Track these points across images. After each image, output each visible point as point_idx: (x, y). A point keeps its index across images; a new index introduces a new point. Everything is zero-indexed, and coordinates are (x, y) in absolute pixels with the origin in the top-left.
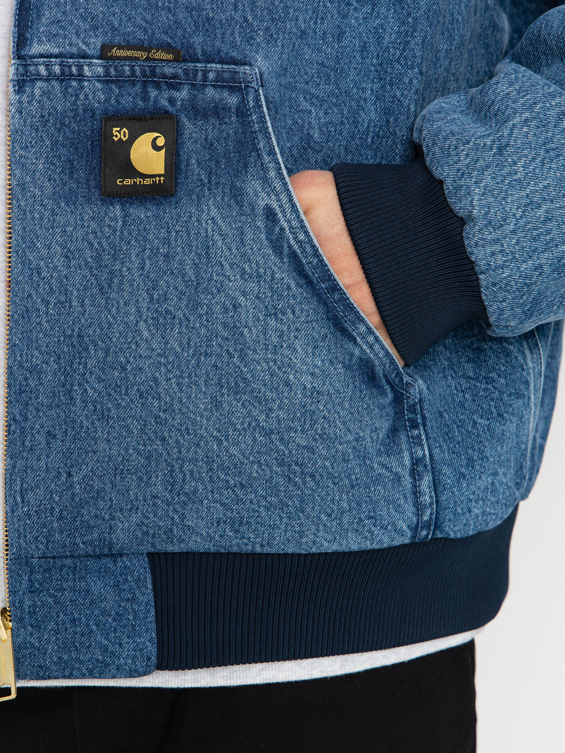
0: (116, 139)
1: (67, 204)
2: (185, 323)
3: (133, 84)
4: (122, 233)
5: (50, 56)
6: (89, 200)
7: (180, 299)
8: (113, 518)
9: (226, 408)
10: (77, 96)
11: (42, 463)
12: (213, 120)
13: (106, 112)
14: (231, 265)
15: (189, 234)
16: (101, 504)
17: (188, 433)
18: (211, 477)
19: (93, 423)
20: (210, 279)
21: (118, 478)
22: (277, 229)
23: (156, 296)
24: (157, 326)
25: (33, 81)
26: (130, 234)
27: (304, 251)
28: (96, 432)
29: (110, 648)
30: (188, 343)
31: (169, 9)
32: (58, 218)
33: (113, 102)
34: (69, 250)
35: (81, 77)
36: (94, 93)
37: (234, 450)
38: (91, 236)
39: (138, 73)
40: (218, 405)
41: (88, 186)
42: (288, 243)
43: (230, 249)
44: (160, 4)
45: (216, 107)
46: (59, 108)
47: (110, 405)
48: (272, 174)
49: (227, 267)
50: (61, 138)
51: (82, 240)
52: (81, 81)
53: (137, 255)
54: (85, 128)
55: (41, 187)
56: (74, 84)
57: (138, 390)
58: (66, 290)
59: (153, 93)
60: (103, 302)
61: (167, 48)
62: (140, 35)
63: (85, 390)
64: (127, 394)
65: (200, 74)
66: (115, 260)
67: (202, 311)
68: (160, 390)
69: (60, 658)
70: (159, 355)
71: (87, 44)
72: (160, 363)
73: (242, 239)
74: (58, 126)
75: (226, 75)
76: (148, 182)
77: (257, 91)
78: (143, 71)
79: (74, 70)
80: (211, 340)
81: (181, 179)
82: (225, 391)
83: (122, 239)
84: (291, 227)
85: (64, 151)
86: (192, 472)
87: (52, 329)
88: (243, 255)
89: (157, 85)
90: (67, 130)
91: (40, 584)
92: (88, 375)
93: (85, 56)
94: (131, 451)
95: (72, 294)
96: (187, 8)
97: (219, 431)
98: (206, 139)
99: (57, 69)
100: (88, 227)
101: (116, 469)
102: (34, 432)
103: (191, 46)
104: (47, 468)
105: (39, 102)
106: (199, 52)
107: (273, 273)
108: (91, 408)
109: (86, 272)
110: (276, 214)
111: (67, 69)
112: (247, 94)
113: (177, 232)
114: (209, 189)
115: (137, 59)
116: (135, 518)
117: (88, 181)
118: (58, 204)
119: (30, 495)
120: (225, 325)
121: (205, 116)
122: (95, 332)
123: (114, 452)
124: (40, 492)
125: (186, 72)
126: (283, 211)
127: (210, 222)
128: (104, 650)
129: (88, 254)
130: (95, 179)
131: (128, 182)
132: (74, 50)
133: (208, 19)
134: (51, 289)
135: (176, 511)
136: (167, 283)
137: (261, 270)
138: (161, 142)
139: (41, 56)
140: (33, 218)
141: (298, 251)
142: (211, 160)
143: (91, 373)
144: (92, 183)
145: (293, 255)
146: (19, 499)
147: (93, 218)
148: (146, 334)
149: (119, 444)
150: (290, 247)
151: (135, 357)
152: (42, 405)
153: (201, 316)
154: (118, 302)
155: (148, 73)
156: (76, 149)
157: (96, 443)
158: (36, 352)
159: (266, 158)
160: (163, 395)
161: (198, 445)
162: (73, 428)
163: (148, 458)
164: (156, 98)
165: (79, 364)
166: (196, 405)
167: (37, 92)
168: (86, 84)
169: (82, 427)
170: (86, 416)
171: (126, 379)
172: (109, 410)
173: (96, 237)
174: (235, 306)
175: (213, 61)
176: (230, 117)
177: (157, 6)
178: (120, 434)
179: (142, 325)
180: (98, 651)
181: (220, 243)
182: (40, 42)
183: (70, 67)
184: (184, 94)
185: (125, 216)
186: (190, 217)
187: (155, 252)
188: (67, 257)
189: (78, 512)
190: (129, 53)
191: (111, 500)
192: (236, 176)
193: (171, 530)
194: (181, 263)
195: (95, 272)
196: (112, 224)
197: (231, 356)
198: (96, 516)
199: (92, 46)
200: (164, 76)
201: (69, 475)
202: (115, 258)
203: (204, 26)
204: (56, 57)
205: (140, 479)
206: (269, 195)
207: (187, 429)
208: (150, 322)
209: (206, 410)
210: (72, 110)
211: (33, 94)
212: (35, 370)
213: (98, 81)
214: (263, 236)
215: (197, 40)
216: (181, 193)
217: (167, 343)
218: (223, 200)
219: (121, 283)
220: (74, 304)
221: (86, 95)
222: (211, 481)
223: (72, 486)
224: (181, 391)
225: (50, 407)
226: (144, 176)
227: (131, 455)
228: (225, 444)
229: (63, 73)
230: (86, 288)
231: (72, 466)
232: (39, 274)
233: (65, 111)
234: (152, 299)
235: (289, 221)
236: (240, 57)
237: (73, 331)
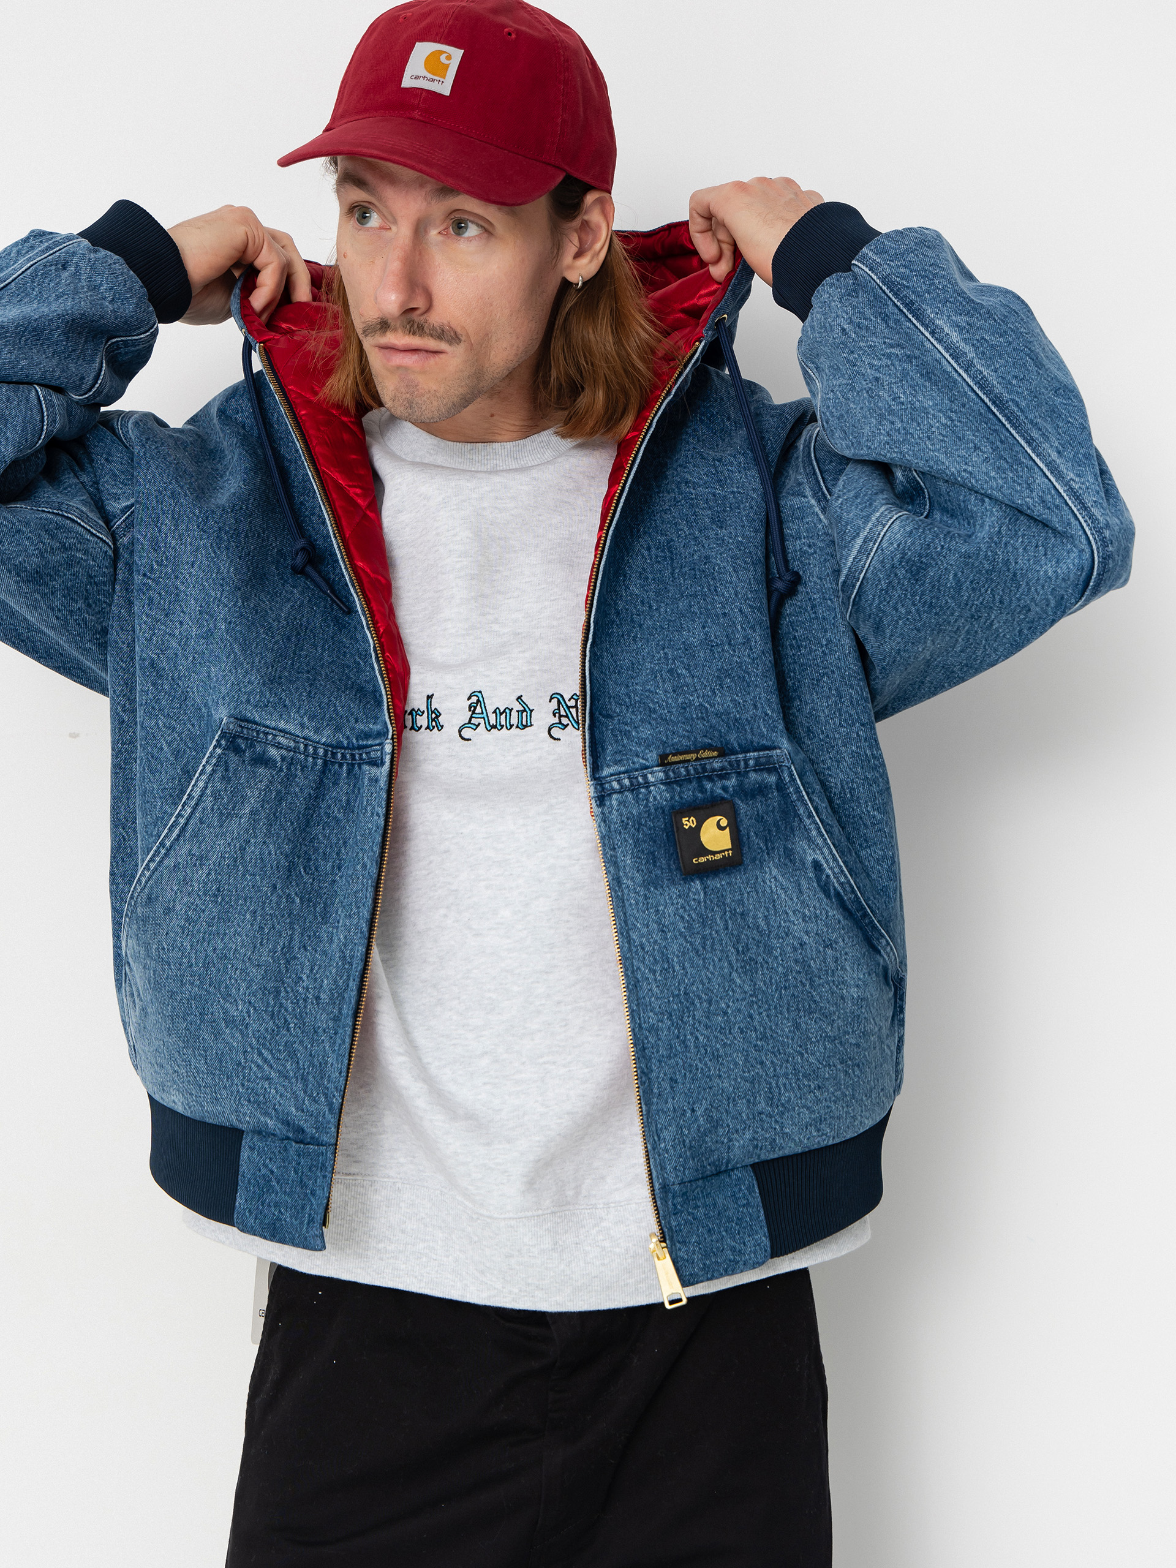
0: (687, 827)
1: (656, 888)
2: (765, 966)
3: (690, 781)
4: (705, 903)
5: (620, 773)
6: (673, 882)
7: (758, 947)
8: (730, 1140)
10: (647, 799)
11: (670, 1105)
12: (759, 798)
13: (673, 807)
14: (794, 912)
15: (757, 893)
16: (720, 1131)
19: (706, 1064)
20: (779, 926)
21: (731, 1105)
22: (824, 877)
23: (740, 949)
24: (745, 973)
25: (610, 795)
26: (711, 902)
27: (845, 890)
28: (710, 1071)
29: (738, 1248)
31: (703, 718)
32: (650, 901)
33: (677, 798)
34: (664, 926)
35: (647, 785)
36: (660, 794)
38: (681, 911)
39: (692, 772)
41: (670, 871)
42: (834, 886)
43: (792, 899)
44: (694, 716)
45: (760, 787)
46: (634, 812)
47: (718, 1046)
48: (814, 833)
49: (791, 913)
50: (641, 836)
51: (674, 915)
52: (647, 787)
53: (721, 918)
54: (659, 824)
55: (632, 879)
56: (643, 790)
57: (739, 1028)
58: (667, 958)
59: (708, 786)
60: (701, 962)
61: (710, 747)
62: (685, 742)
63: (697, 1038)
64: (730, 1033)
65: (742, 763)
66: (704, 927)
67: (777, 953)
69: (704, 1265)
70: (751, 996)
71: (646, 759)
72: (752, 1002)
73: (800, 890)
74: (637, 826)
75: (763, 760)
76: (718, 857)
77: (789, 768)
78: (695, 769)
79: (640, 779)
81: (745, 849)
83: (706, 908)
84: (834, 873)
85: (645, 846)
87: (662, 992)
88: (803, 902)
89: (710, 779)
90: (645, 828)
91: (681, 1206)
92: (697, 1025)
93: (647, 768)
94: (739, 1080)
95: (673, 961)
96: (717, 714)
98: (758, 814)
99: (626, 782)
100: (678, 903)
101: (729, 1099)
102: (660, 1080)
103: (727, 743)
104: (674, 1108)
105: (618, 810)
106: (736, 745)
107: (827, 912)
108: (703, 1051)
109: (681, 940)
110: (822, 865)
111: (634, 780)
112: (782, 772)
113: (748, 893)
114: (768, 854)
115: (689, 761)
116: (748, 1136)
117: (669, 865)
118: (648, 890)
119: (665, 1133)
121: (753, 797)
122: (698, 988)
123: (726, 1084)
124: (673, 1129)
125: (730, 763)
126: (827, 862)
127: (773, 880)
129: (681, 925)
130: (674, 863)
131: (703, 860)
132: (637, 766)
133: (736, 720)
134: (655, 959)
135: (776, 1122)
136: (746, 935)
137: (818, 912)
138: (724, 822)
139: (612, 775)
140: (631, 905)
141: (841, 891)
142: (764, 830)
143: (699, 1022)
144: (673, 867)
145: (838, 894)
146: (656, 1139)
147: (680, 896)
148: (738, 981)
149: (729, 1077)
150: (835, 889)
151: (733, 1002)
152: (663, 1056)
153: (776, 958)
154: (713, 961)
155: (700, 770)
156: (655, 842)
157: (711, 1080)
158: (651, 1014)
159: (808, 822)
162: (691, 1072)
163: (752, 1082)
164: (711, 789)
165: (689, 1017)
167: (614, 803)
168: (652, 788)
169: (697, 1069)
170: (700, 1059)
171: (728, 1021)
172: (718, 1050)
173: (685, 911)
175: (749, 751)
176: (773, 793)
177: (692, 718)
178: (729, 1069)
179: (734, 975)
181: (783, 896)
182: (611, 764)
183: (637, 778)
184: (732, 782)
185: (705, 888)
186: (757, 879)
187: (734, 913)
188: (663, 931)
189: (703, 1141)
190: (681, 758)
192: (786, 840)
193: (774, 1140)
194: (755, 917)
195: (689, 939)
196: (696, 897)
199: (650, 760)
200: (714, 770)
201: (693, 1111)
202: (704, 925)
203: (734, 725)
204: (624, 773)
205: (749, 1101)
206: (814, 851)
208: (740, 970)
210: (645, 812)
211: (611, 805)
212: (653, 1029)
213: (662, 784)
214: (815, 884)
215: (732, 738)
216: (747, 861)
217: (755, 985)
218: (779, 861)
219: (713, 944)
220: (677, 968)
221: (655, 798)
223: (696, 1119)
225: (669, 1057)
226: (714, 853)
227: (740, 1083)
229: (632, 784)
230: (684, 954)
231: (694, 1103)
232: (643, 949)
233: (640, 814)
234: (738, 951)
235: (831, 869)
236: (769, 743)
237: (679, 990)
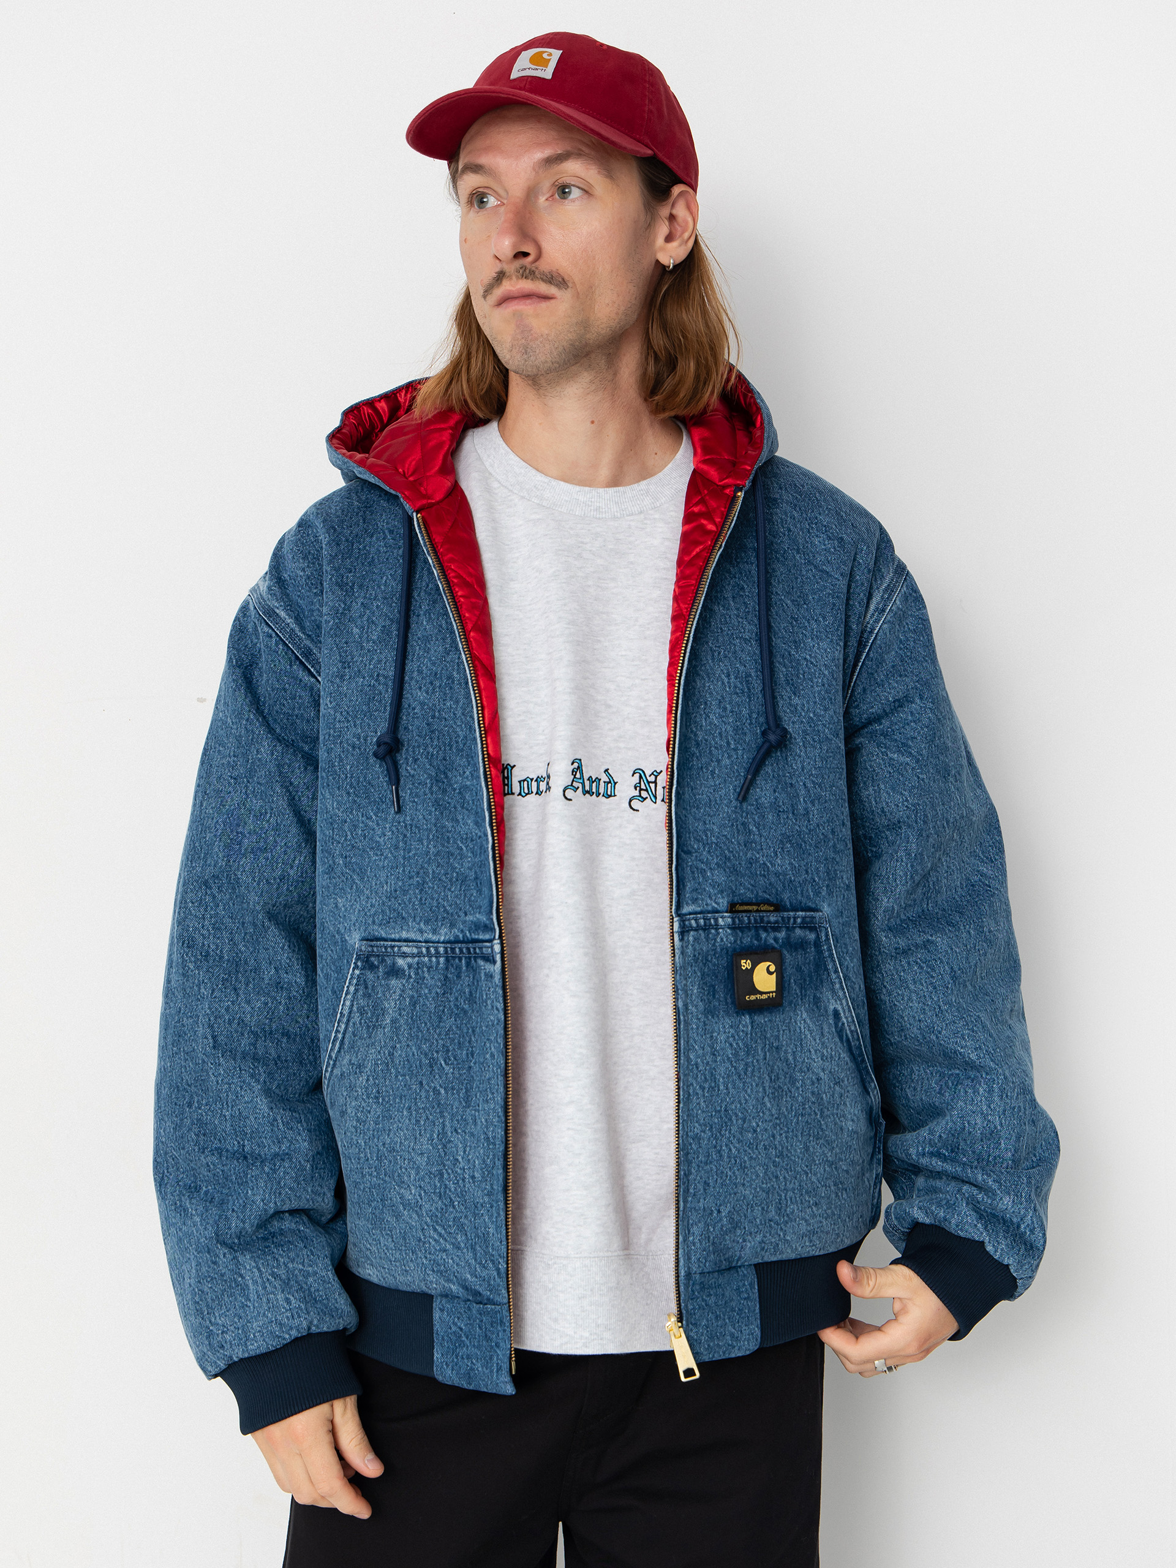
0: (744, 968)
1: (713, 1017)
2: (789, 1094)
3: (749, 929)
4: (751, 1035)
5: (696, 913)
6: (727, 1013)
7: (785, 1077)
8: (744, 1241)
9: (811, 1149)
10: (715, 940)
11: (701, 1205)
12: (800, 951)
13: (735, 950)
14: (816, 1051)
15: (790, 1031)
16: (738, 1232)
17: (791, 1171)
18: (801, 1200)
19: (734, 1173)
20: (803, 1062)
21: (749, 1210)
22: (839, 1023)
23: (773, 1078)
24: (774, 1098)
25: (688, 931)
26: (756, 1035)
27: (853, 1037)
28: (736, 1179)
29: (736, 1335)
30: (791, 1108)
31: (764, 876)
32: (707, 1027)
33: (739, 942)
34: (716, 1050)
35: (717, 927)
36: (727, 937)
37: (814, 1179)
38: (731, 1039)
39: (753, 921)
40: (807, 1149)
41: (727, 1004)
42: (846, 1034)
43: (815, 1040)
44: (758, 873)
45: (802, 942)
46: (704, 949)
47: (746, 1158)
48: (837, 987)
49: (813, 1052)
50: (706, 970)
51: (725, 1042)
52: (717, 929)
53: (762, 1049)
54: (723, 962)
55: (696, 1006)
56: (713, 931)
57: (764, 1145)
58: (715, 1078)
59: (764, 935)
60: (741, 1085)
61: (770, 904)
62: (749, 895)
63: (730, 1150)
64: (757, 1149)
65: (792, 920)
66: (748, 1055)
67: (798, 1085)
68: (777, 1143)
69: (709, 1345)
70: (776, 1118)
71: (718, 904)
72: (776, 1124)
73: (822, 1033)
74: (704, 961)
75: (808, 919)
76: (765, 997)
77: (827, 929)
78: (755, 920)
79: (712, 921)
80: (805, 1104)
81: (786, 994)
82: (811, 1139)
83: (752, 1039)
84: (847, 1021)
85: (708, 979)
86: (791, 1199)
87: (707, 1107)
88: (823, 1044)
89: (765, 929)
90: (710, 965)
91: (698, 1293)
92: (732, 1138)
93: (717, 912)
94: (758, 1190)
95: (719, 1081)
96: (776, 874)
97: (807, 1166)
98: (798, 965)
99: (702, 922)
100: (729, 1032)
101: (748, 1205)
102: (696, 1182)
103: (782, 900)
104: (704, 1208)
105: (693, 946)
106: (788, 904)
108: (733, 1162)
109: (728, 1065)
110: (839, 1015)
111: (707, 922)
112: (821, 931)
113: (783, 1031)
114: (802, 999)
115: (750, 911)
116: (759, 1238)
117: (726, 1000)
118: (707, 1018)
119: (695, 1228)
120: (813, 1093)
121: (796, 949)
122: (736, 1107)
123: (747, 1192)
124: (701, 1225)
125: (783, 918)
126: (844, 1012)
127: (802, 1022)
128: (732, 1335)
129: (730, 1051)
130: (731, 998)
131: (753, 997)
132: (710, 908)
133: (791, 881)
134: (705, 1078)
135: (781, 1229)
136: (778, 1066)
137: (833, 1053)
138: (773, 968)
139: (690, 914)
140: (692, 1028)
142: (801, 979)
143: (734, 1136)
144: (729, 1001)
145: (848, 1040)
146: (687, 1232)
147: (731, 1027)
148: (768, 1105)
149: (751, 1186)
152: (701, 1162)
153: (798, 1088)
154: (752, 1085)
155: (759, 921)
156: (717, 977)
157: (736, 1187)
158: (696, 1125)
159: (834, 976)
160: (778, 1146)
161: (796, 1178)
162: (721, 1178)
163: (767, 1193)
164: (766, 938)
165: (726, 1130)
166: (795, 1151)
167: (691, 938)
168: (721, 930)
169: (727, 1176)
170: (730, 1167)
171: (756, 1138)
172: (745, 1162)
173: (734, 1040)
174: (818, 1079)
175: (797, 910)
176: (811, 948)
177: (756, 874)
178: (752, 1179)
179: (766, 1099)
180: (728, 1338)
181: (809, 1036)
182: (687, 904)
183: (710, 919)
184: (782, 935)
185: (752, 1022)
186: (791, 1019)
187: (771, 1046)
188: (714, 1055)
189: (724, 1239)
190: (746, 908)
191: (745, 1228)
192: (816, 989)
193: (778, 1245)
194: (786, 1052)
195: (735, 1064)
196: (745, 1029)
197: (816, 1114)
198: (734, 1241)
199: (721, 904)
200: (769, 922)
201: (719, 1212)
202: (748, 1054)
203: (789, 886)
204: (700, 913)
205: (763, 1209)
206: (836, 1001)
207: (791, 1168)
208: (771, 1095)
209: (801, 1153)
210: (713, 950)
211: (688, 941)
212: (697, 1138)
213: (729, 928)
214: (834, 1029)
215: (786, 896)
216: (785, 1004)
217: (780, 1110)
218: (809, 1006)
219: (753, 1071)
220: (722, 1087)
221: (722, 940)
222: (802, 1203)
223: (721, 1220)
224: (787, 1142)
225: (706, 1163)
226: (762, 993)
227: (758, 1192)
228: (810, 1175)
229: (705, 924)
230: (728, 1076)
231: (720, 1205)
232: (697, 1068)
233: (708, 951)
234: (771, 1079)
235: (847, 1018)
236: (813, 906)
237: (721, 1107)
